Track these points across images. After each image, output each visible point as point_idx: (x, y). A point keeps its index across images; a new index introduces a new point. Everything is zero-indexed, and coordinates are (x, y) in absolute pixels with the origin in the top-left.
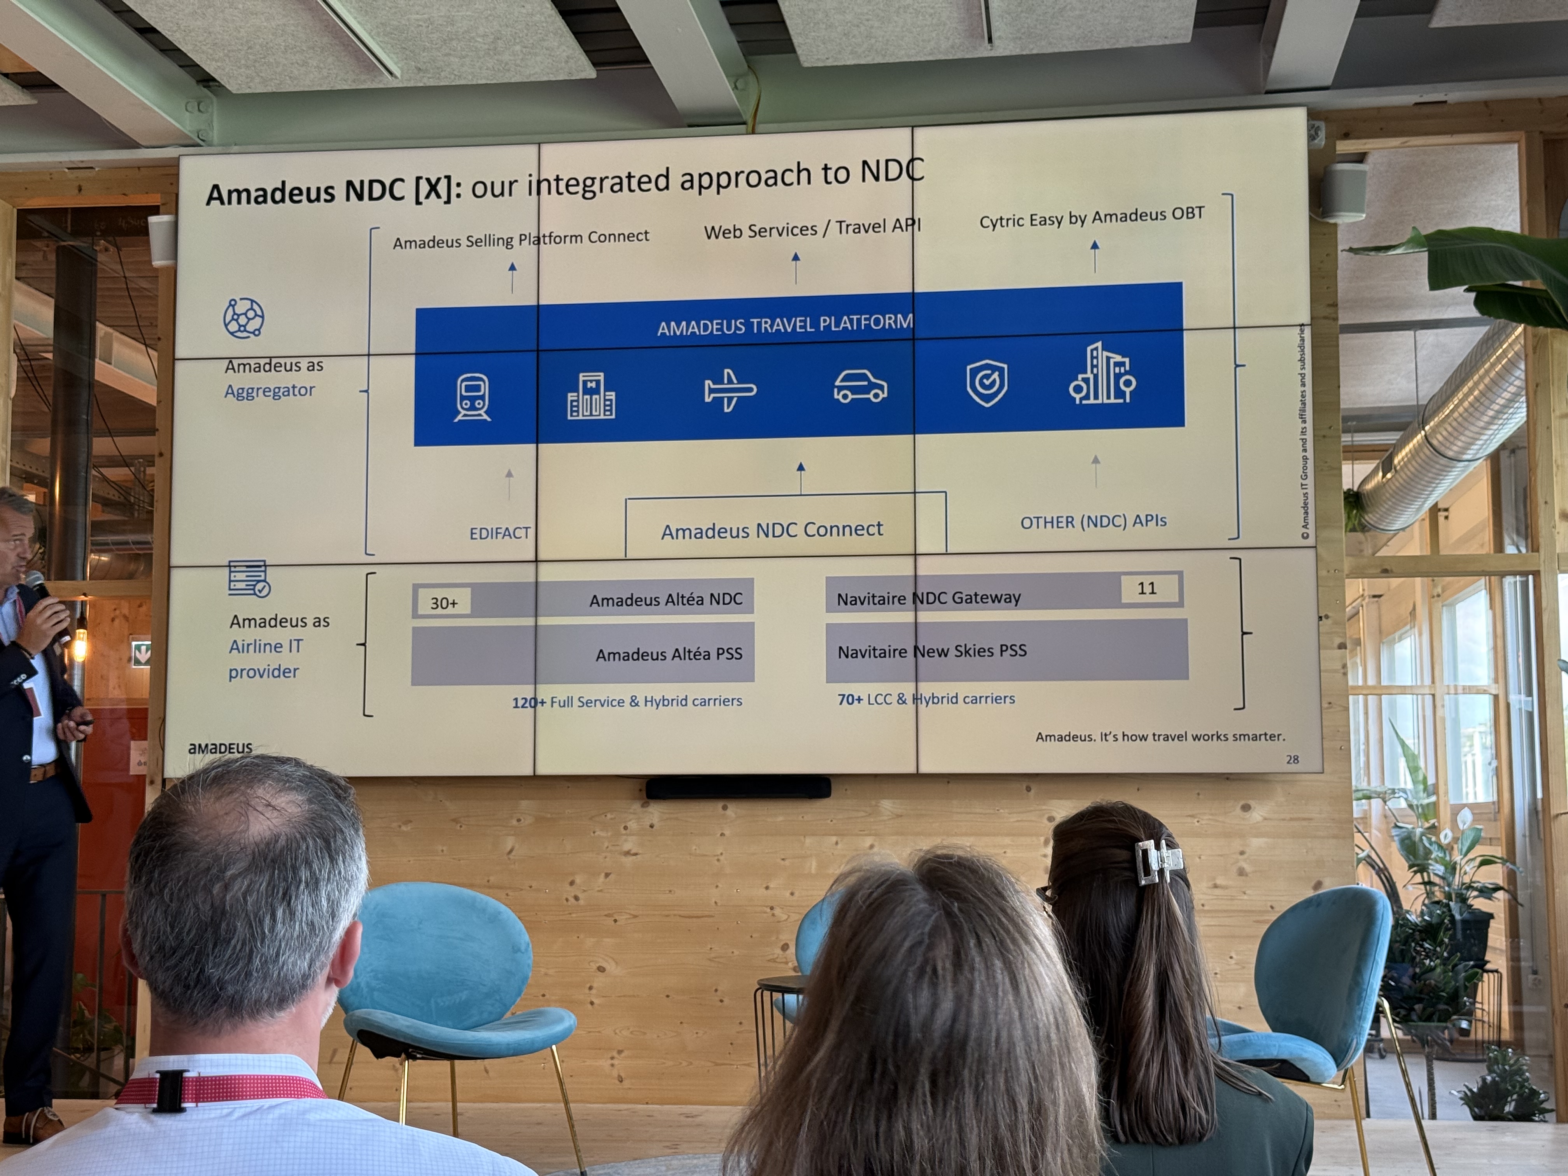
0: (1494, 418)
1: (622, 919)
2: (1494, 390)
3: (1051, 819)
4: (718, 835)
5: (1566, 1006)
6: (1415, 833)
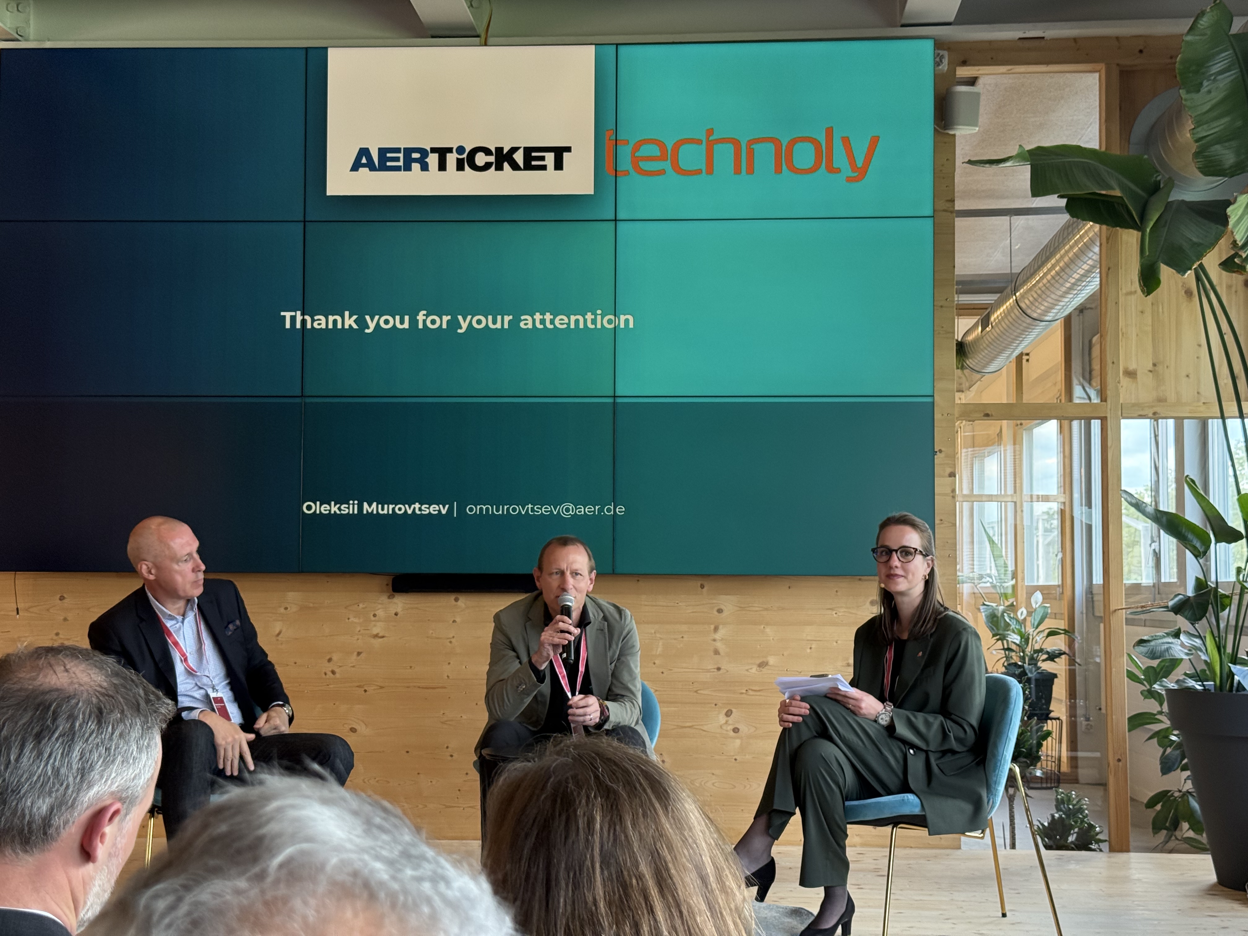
0: (1070, 289)
1: (370, 689)
2: (1071, 267)
3: (720, 611)
4: (451, 622)
5: (1119, 760)
6: (998, 610)
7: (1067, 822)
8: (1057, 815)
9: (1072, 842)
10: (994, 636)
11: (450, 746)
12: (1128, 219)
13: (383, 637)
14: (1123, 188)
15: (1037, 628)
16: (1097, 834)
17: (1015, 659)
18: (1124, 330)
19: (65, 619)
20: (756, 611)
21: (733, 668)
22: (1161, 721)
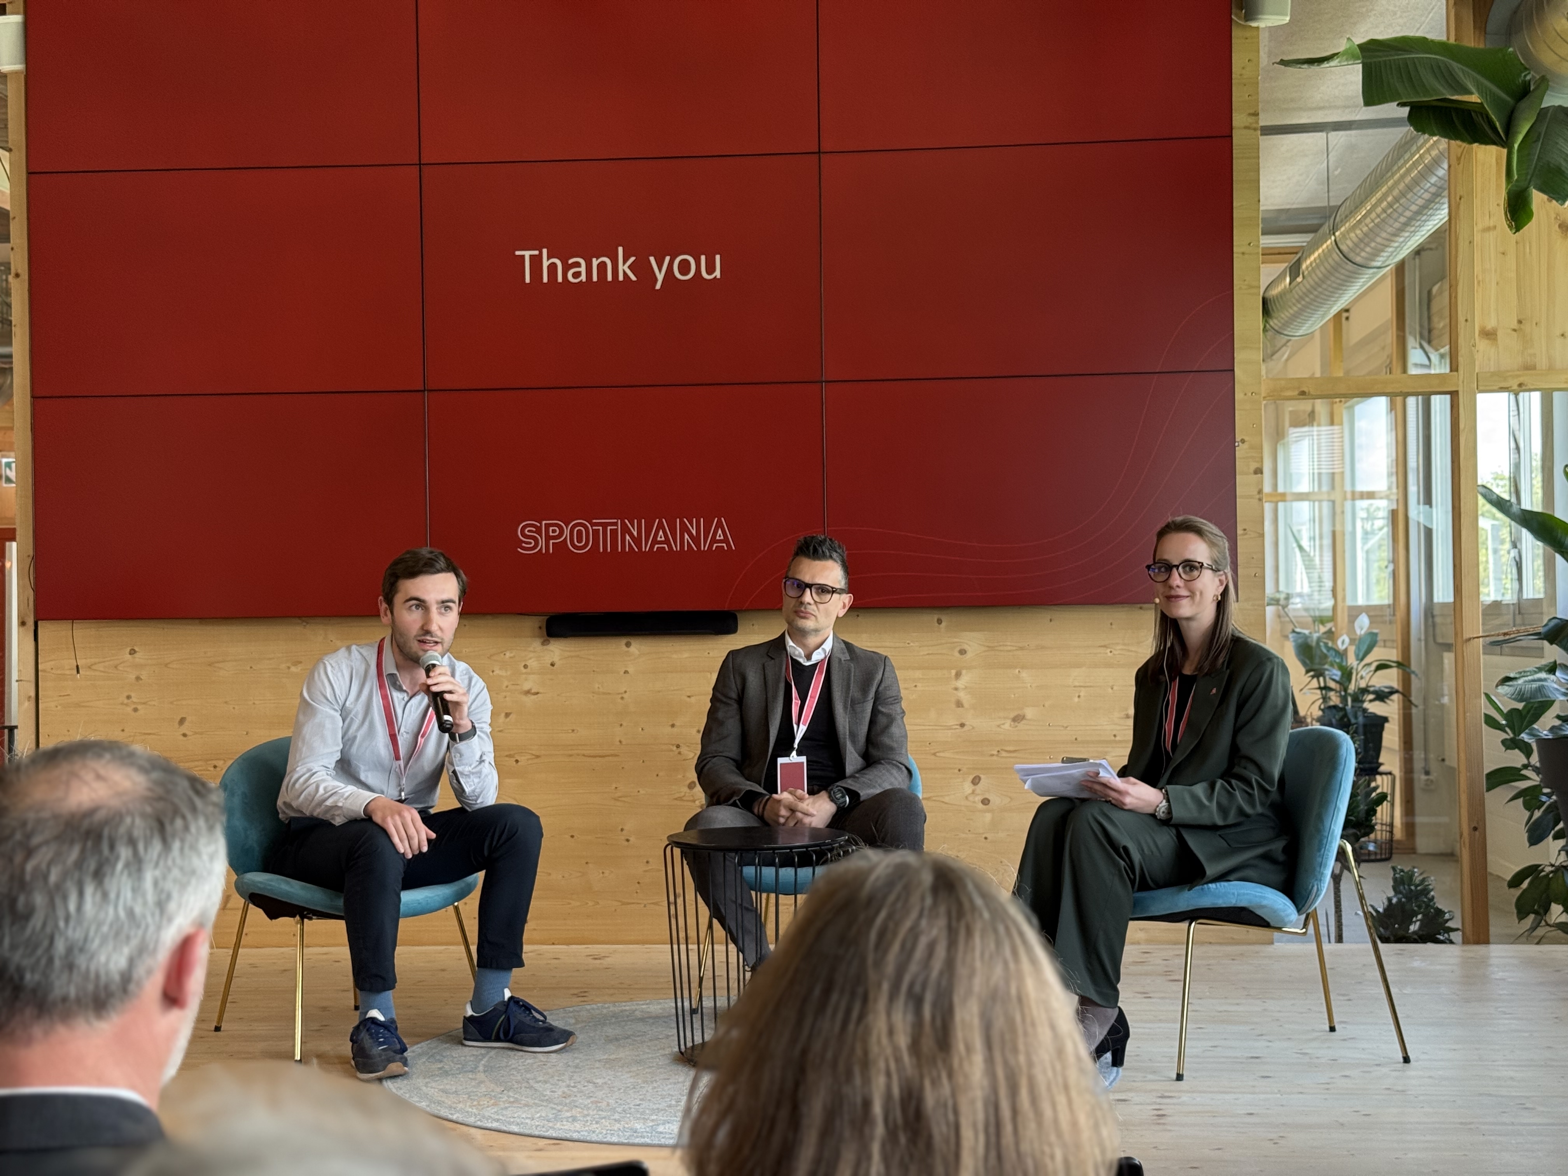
0: (1406, 225)
1: (523, 759)
2: (1408, 196)
3: (963, 652)
4: (622, 673)
5: (1475, 829)
6: (1312, 637)
7: (1408, 907)
8: (1394, 900)
9: (1414, 932)
10: (1307, 672)
11: (625, 828)
12: (1489, 132)
13: (538, 693)
14: (1481, 91)
15: (1362, 660)
16: (1447, 921)
17: (1335, 700)
18: (1480, 278)
19: (138, 678)
20: (1010, 651)
21: (979, 723)
22: (1527, 778)
